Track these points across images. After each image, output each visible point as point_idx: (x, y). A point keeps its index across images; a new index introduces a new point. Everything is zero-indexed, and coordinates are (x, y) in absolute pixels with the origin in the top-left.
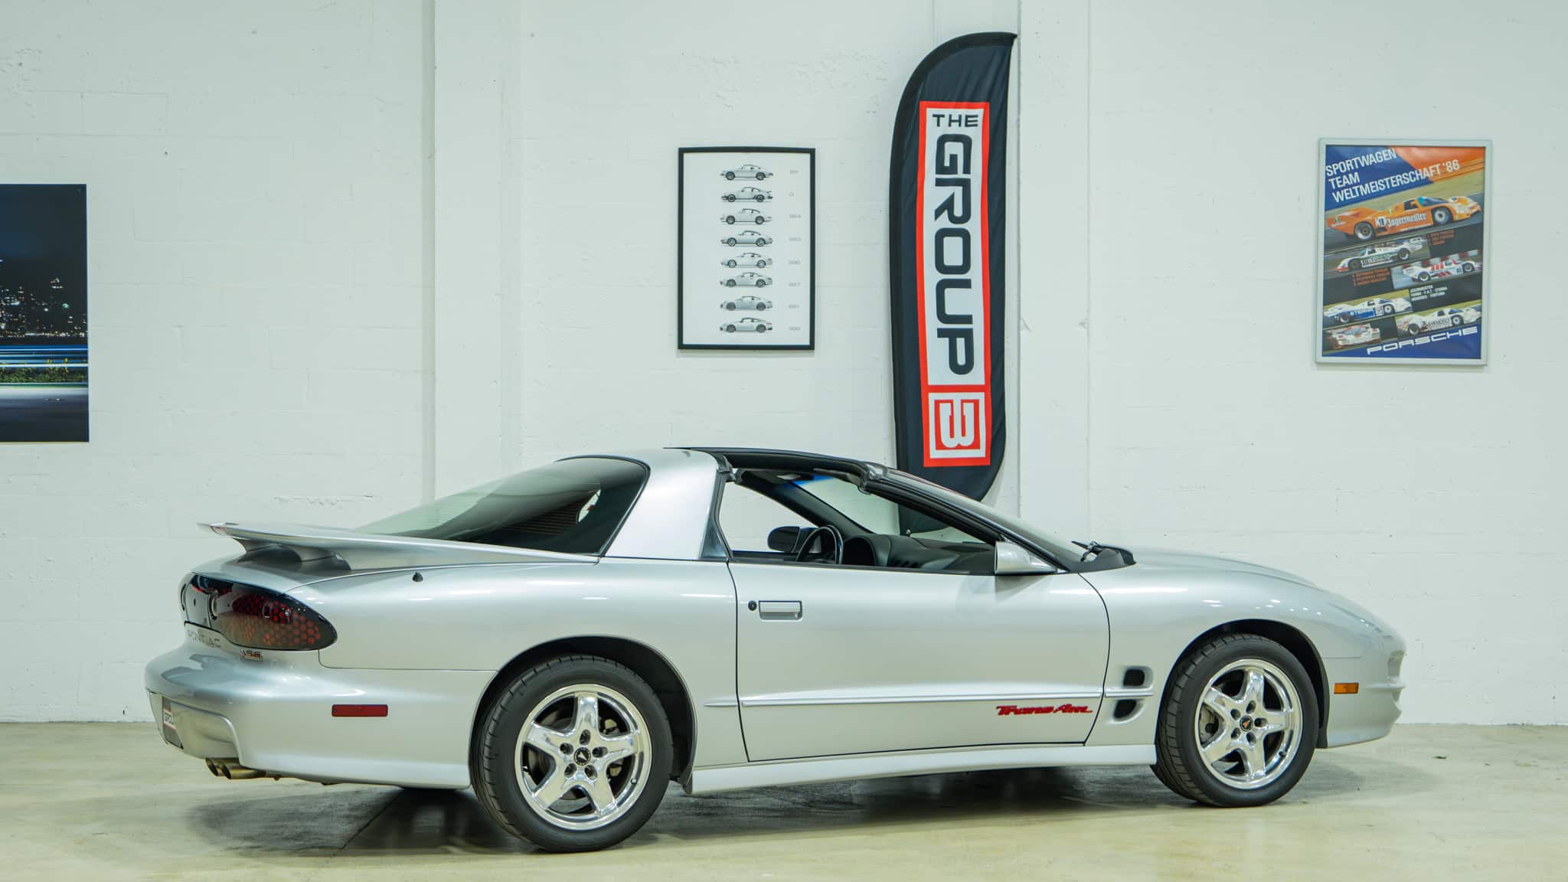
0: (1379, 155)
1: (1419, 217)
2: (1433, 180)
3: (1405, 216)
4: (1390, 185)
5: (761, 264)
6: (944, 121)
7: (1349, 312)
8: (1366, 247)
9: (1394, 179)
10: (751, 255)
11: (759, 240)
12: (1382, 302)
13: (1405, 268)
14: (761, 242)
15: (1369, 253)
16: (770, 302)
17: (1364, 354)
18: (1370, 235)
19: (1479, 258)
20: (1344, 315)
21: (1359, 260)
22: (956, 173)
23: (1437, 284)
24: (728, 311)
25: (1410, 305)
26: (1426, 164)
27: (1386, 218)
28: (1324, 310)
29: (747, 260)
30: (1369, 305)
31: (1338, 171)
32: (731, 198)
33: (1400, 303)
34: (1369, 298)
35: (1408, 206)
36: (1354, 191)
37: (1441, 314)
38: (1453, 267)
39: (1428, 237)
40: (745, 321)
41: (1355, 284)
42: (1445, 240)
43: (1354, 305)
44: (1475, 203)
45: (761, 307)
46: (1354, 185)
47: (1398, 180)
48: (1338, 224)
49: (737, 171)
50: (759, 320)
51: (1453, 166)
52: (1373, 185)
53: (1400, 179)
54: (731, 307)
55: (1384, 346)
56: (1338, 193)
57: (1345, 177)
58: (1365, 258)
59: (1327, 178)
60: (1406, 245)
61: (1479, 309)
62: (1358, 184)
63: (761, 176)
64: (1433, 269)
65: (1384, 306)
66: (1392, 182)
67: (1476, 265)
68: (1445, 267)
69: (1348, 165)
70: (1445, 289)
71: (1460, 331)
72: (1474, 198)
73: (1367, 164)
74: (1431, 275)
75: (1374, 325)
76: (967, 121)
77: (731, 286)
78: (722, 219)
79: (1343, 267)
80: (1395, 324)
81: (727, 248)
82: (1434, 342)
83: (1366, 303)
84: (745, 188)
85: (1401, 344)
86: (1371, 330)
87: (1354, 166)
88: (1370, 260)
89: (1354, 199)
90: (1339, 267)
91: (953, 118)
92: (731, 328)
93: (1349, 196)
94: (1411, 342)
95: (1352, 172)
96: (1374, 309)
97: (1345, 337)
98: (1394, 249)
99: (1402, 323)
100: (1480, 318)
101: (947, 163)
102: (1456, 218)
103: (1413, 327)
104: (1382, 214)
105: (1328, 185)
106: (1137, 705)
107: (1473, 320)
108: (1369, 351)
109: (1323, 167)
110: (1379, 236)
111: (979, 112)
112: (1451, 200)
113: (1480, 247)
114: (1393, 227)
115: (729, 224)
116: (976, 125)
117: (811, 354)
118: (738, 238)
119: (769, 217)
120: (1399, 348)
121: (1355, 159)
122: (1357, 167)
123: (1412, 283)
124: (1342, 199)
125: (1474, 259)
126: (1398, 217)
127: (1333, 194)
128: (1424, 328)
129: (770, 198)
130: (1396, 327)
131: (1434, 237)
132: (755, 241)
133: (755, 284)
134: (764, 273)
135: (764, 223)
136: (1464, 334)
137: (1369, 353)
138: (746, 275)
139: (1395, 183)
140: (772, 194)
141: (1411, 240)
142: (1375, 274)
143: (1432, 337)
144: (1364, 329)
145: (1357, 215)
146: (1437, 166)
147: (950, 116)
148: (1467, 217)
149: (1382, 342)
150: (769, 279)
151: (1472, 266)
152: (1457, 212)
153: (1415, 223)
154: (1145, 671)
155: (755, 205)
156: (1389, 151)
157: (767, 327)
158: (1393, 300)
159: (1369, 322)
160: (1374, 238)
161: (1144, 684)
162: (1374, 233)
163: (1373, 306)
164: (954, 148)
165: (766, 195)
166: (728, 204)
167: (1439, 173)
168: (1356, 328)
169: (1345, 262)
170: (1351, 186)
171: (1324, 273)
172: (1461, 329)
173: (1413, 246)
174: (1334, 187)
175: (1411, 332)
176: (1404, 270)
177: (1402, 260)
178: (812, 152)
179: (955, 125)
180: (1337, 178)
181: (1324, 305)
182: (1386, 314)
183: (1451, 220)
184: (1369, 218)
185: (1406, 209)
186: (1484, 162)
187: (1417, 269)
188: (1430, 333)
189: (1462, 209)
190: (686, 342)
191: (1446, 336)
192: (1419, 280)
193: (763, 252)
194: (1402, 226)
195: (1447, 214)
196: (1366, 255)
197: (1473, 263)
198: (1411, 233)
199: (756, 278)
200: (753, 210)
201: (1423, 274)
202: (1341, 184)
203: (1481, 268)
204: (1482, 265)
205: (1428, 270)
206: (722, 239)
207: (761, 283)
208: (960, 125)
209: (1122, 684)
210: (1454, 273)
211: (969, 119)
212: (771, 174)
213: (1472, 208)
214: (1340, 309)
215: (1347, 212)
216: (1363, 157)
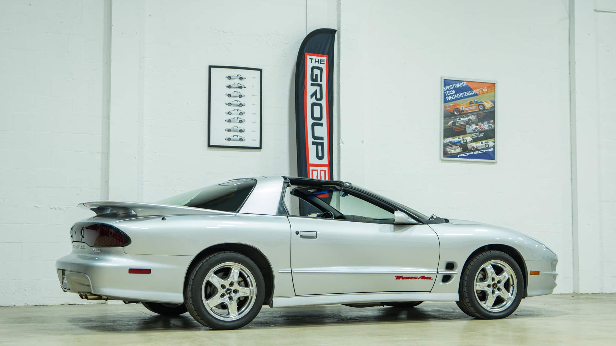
0: (461, 84)
1: (474, 108)
2: (478, 94)
3: (470, 107)
4: (465, 95)
5: (241, 114)
6: (313, 61)
7: (452, 141)
8: (457, 117)
9: (466, 93)
10: (237, 110)
11: (240, 104)
12: (463, 138)
13: (470, 126)
14: (241, 105)
15: (459, 120)
16: (244, 129)
17: (457, 157)
18: (459, 113)
19: (494, 123)
20: (450, 142)
21: (455, 122)
22: (318, 81)
23: (481, 132)
24: (228, 132)
25: (472, 139)
26: (476, 88)
27: (464, 107)
28: (444, 140)
29: (236, 112)
30: (459, 139)
31: (448, 89)
32: (229, 87)
33: (469, 139)
34: (459, 136)
35: (471, 103)
36: (453, 96)
37: (482, 143)
38: (485, 126)
39: (477, 115)
40: (235, 136)
41: (454, 131)
42: (483, 116)
43: (454, 139)
44: (492, 103)
45: (241, 131)
46: (453, 94)
47: (467, 94)
48: (448, 109)
49: (232, 76)
50: (240, 136)
51: (485, 89)
52: (460, 95)
53: (468, 93)
54: (229, 130)
55: (464, 154)
56: (448, 97)
57: (450, 91)
58: (457, 122)
59: (444, 91)
60: (470, 117)
61: (494, 142)
62: (454, 94)
63: (241, 79)
64: (479, 127)
65: (464, 140)
66: (466, 94)
67: (493, 126)
68: (483, 126)
69: (451, 87)
70: (483, 134)
71: (488, 150)
72: (491, 101)
73: (457, 87)
74: (479, 129)
75: (460, 146)
76: (321, 62)
77: (229, 122)
78: (226, 95)
79: (450, 124)
80: (467, 146)
81: (228, 107)
82: (480, 153)
83: (458, 138)
84: (235, 83)
85: (469, 154)
86: (459, 148)
87: (453, 87)
88: (459, 122)
89: (453, 99)
90: (449, 124)
91: (316, 60)
92: (229, 139)
93: (452, 98)
94: (472, 153)
95: (452, 89)
96: (460, 140)
97: (451, 150)
98: (466, 119)
99: (470, 146)
100: (494, 145)
101: (314, 78)
102: (486, 108)
103: (473, 147)
104: (462, 106)
105: (444, 94)
106: (451, 277)
107: (492, 146)
108: (459, 156)
109: (443, 88)
110: (462, 114)
111: (325, 58)
112: (484, 102)
113: (493, 119)
114: (466, 111)
115: (229, 97)
116: (324, 64)
117: (260, 151)
118: (232, 103)
119: (244, 95)
120: (468, 155)
121: (453, 85)
122: (454, 88)
123: (472, 132)
124: (449, 99)
125: (492, 123)
126: (468, 107)
127: (446, 97)
128: (477, 148)
129: (245, 87)
130: (467, 147)
131: (480, 115)
132: (239, 105)
133: (238, 121)
134: (242, 117)
135: (242, 97)
136: (490, 151)
137: (458, 157)
138: (235, 118)
139: (466, 95)
140: (245, 86)
141: (472, 115)
142: (461, 127)
143: (479, 151)
144: (457, 148)
145: (454, 106)
146: (480, 89)
147: (315, 59)
148: (489, 108)
149: (463, 153)
150: (244, 120)
151: (491, 125)
152: (486, 106)
153: (473, 110)
154: (454, 264)
155: (238, 90)
156: (464, 83)
157: (243, 139)
158: (467, 137)
159: (459, 145)
160: (460, 114)
161: (454, 269)
162: (460, 113)
163: (460, 139)
164: (317, 72)
165: (243, 86)
166: (228, 89)
167: (480, 92)
168: (454, 147)
169: (451, 123)
170: (452, 95)
171: (444, 127)
172: (488, 149)
173: (473, 118)
174: (446, 95)
175: (473, 149)
176: (470, 127)
177: (469, 123)
178: (261, 70)
179: (317, 63)
180: (447, 92)
181: (444, 138)
182: (464, 142)
183: (484, 109)
184: (458, 107)
185: (470, 104)
186: (495, 89)
187: (474, 126)
188: (479, 150)
189: (488, 105)
190: (211, 144)
191: (484, 151)
192: (475, 130)
193: (242, 109)
194: (469, 110)
195: (483, 107)
196: (458, 120)
197: (492, 125)
198: (472, 113)
199: (239, 120)
200: (238, 92)
201: (476, 128)
202: (449, 94)
203: (494, 127)
204: (494, 126)
205: (478, 127)
206: (226, 102)
207: (241, 122)
208: (319, 63)
209: (445, 269)
210: (486, 128)
211: (322, 61)
212: (245, 78)
213: (491, 105)
214: (449, 140)
215: (451, 104)
216: (456, 85)
